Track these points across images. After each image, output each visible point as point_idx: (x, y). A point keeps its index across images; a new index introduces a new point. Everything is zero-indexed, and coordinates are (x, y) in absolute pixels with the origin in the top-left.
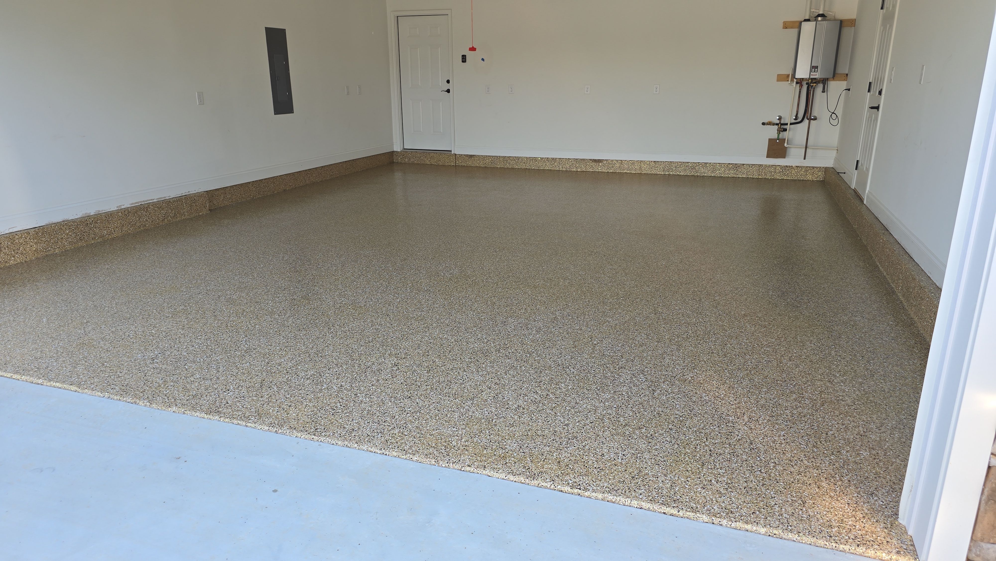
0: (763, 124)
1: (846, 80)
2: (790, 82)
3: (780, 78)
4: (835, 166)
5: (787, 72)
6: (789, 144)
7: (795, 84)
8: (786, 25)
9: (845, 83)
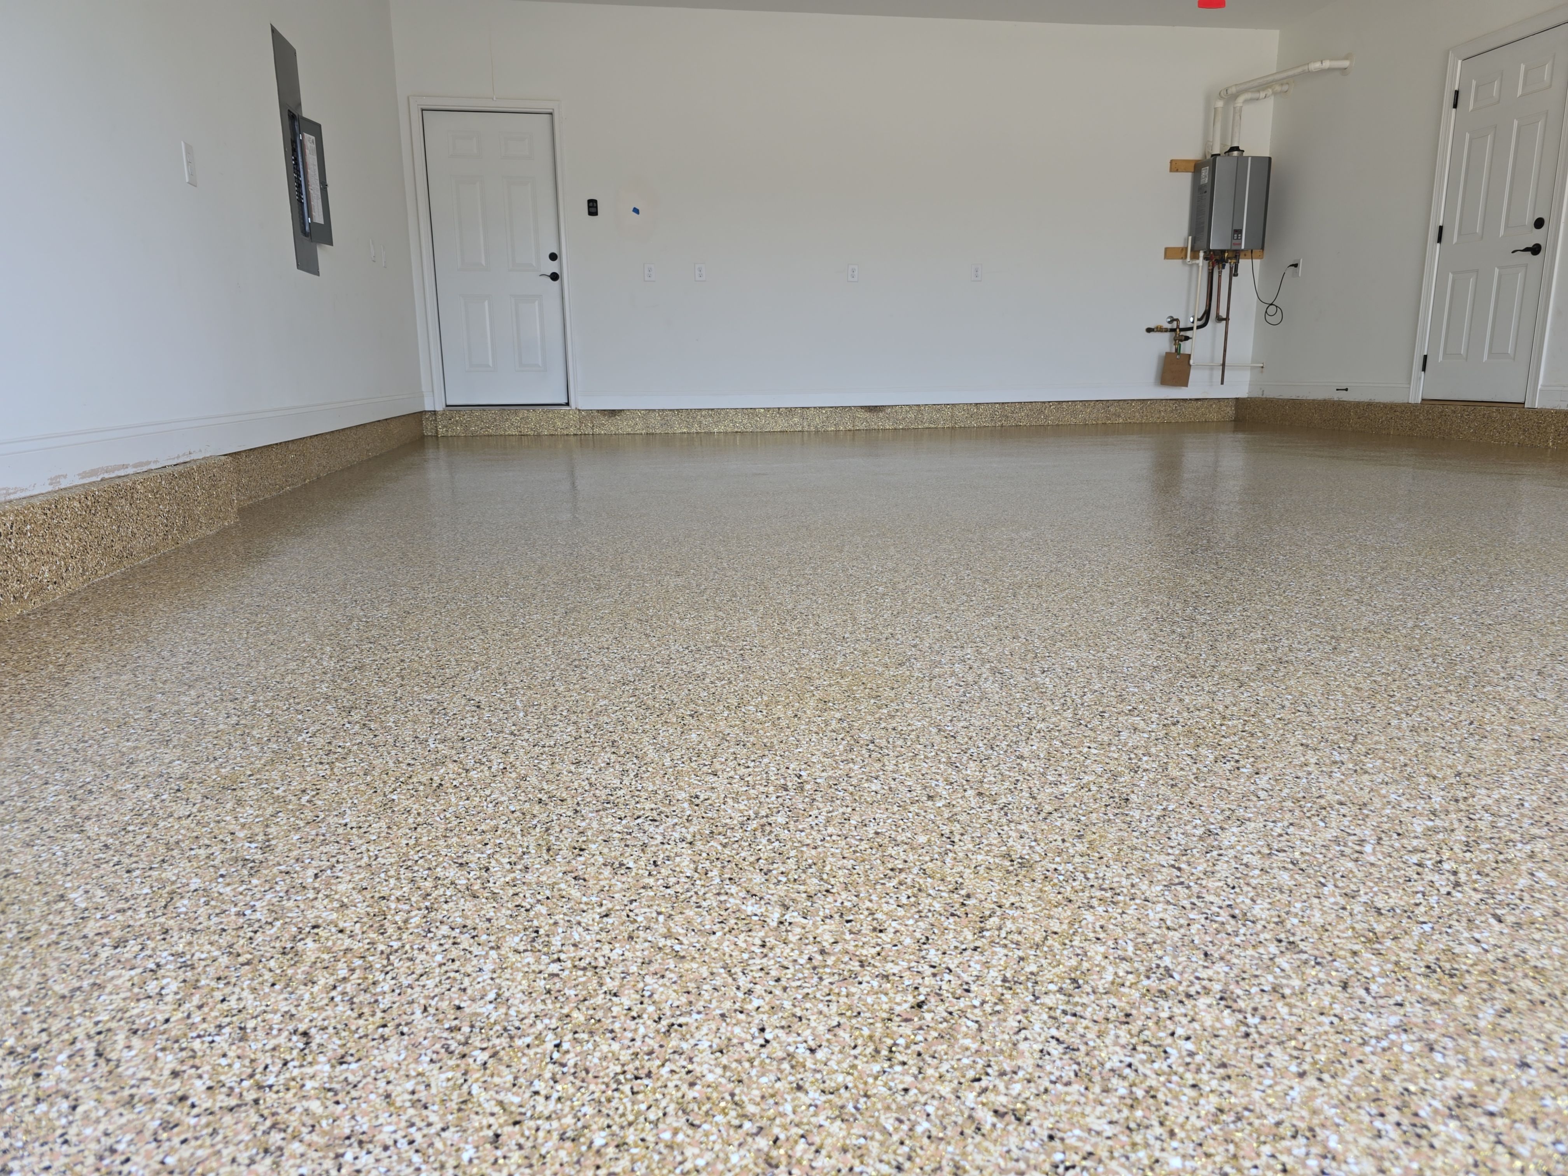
0: (1149, 330)
1: (1260, 257)
2: (1188, 259)
3: (1169, 253)
4: (1257, 394)
5: (1180, 244)
6: (1191, 362)
7: (1201, 261)
8: (1176, 166)
9: (1257, 262)
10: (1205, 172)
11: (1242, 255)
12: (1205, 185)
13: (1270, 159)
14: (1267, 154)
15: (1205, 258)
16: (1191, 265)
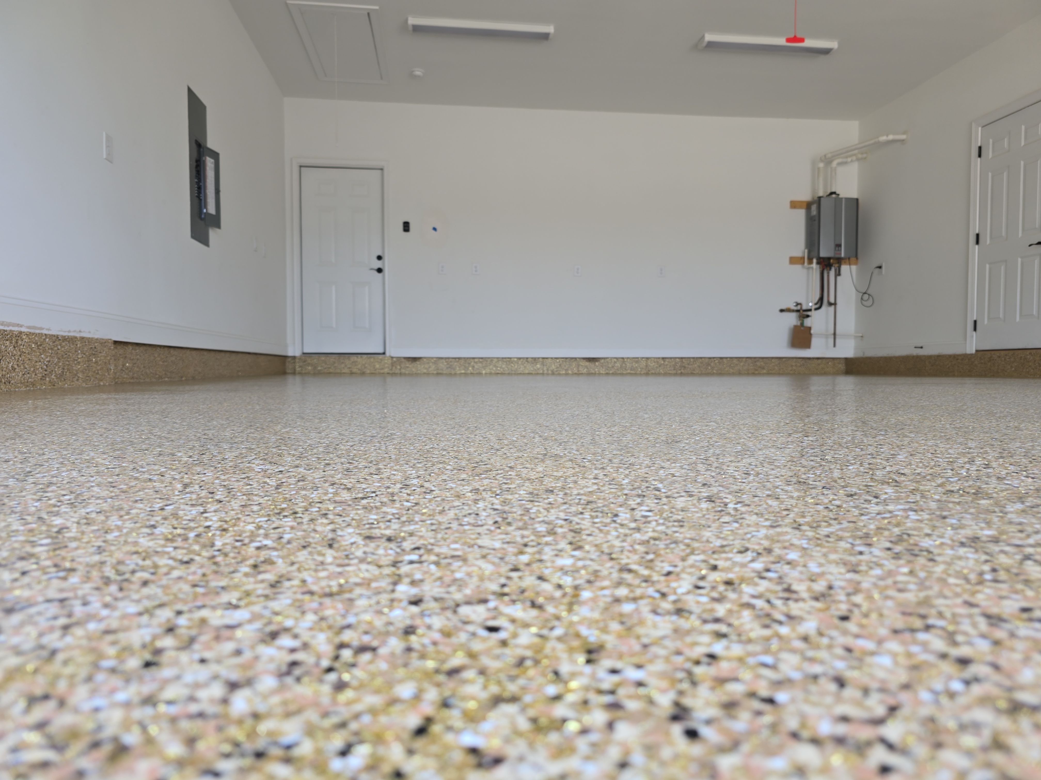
0: (782, 311)
1: (856, 264)
2: (806, 264)
3: (793, 261)
4: (860, 355)
5: (799, 254)
6: (812, 332)
7: (814, 265)
8: (794, 205)
9: (854, 267)
10: (814, 208)
11: (843, 262)
12: (814, 216)
13: (857, 200)
14: (855, 196)
15: (818, 263)
16: (808, 268)
